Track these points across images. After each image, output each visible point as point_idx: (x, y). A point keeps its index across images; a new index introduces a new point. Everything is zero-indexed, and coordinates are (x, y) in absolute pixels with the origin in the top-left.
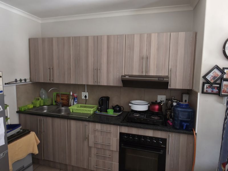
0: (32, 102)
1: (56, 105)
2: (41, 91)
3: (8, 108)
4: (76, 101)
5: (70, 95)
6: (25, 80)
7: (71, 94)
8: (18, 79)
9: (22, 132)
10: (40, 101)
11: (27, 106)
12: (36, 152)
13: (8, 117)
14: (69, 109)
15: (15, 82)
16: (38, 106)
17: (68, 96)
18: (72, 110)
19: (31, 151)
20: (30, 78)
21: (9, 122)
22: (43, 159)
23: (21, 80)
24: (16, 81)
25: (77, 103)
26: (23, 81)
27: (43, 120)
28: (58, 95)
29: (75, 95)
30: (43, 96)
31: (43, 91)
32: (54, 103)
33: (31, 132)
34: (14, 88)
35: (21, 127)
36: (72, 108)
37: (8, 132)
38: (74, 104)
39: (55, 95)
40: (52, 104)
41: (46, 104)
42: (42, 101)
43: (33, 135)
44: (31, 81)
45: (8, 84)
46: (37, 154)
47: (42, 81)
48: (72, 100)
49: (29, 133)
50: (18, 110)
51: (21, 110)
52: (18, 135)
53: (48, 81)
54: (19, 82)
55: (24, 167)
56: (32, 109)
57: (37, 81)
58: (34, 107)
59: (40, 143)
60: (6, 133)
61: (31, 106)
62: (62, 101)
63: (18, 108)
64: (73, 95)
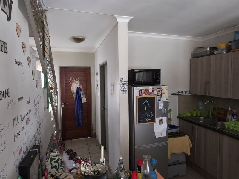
0: (190, 112)
1: (212, 118)
2: (199, 103)
3: (171, 112)
4: (234, 117)
5: (227, 110)
6: (186, 92)
7: (230, 109)
8: (180, 91)
9: (179, 133)
10: (197, 112)
11: (185, 114)
12: (189, 154)
13: (171, 119)
14: (224, 124)
15: (178, 94)
16: (195, 116)
17: (226, 111)
18: (228, 126)
19: (185, 151)
20: (190, 91)
21: (171, 123)
22: (195, 164)
23: (182, 92)
24: (179, 92)
25: (237, 121)
26: (184, 93)
27: (197, 128)
28: (214, 109)
29: (234, 111)
30: (201, 108)
31: (200, 103)
32: (211, 116)
33: (186, 135)
34: (176, 98)
35: (178, 129)
36: (228, 124)
37: (169, 129)
38: (232, 120)
39: (212, 109)
40: (209, 117)
41: (203, 115)
42: (199, 112)
43: (186, 138)
44: (190, 93)
45: (173, 94)
46: (190, 156)
47: (199, 93)
48: (230, 116)
49: (184, 135)
50: (179, 116)
51: (180, 116)
52: (176, 134)
53: (204, 94)
54: (181, 93)
55: (179, 162)
56: (189, 117)
57: (195, 94)
58: (191, 116)
59: (192, 147)
60: (168, 129)
61: (189, 115)
62: (218, 115)
63: (179, 114)
64: (231, 110)
